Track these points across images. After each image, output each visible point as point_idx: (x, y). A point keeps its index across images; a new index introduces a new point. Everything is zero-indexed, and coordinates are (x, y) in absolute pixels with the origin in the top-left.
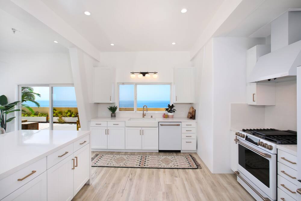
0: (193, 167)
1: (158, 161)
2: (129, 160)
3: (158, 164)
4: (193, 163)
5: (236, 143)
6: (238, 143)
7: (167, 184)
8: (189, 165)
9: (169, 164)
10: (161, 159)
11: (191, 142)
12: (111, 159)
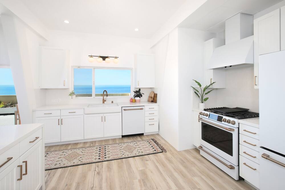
0: (158, 151)
1: (120, 150)
2: (85, 154)
3: (121, 154)
4: (157, 147)
5: (199, 122)
6: (201, 121)
7: (140, 170)
8: (153, 150)
9: (133, 152)
10: (123, 148)
11: (154, 124)
12: (60, 157)
